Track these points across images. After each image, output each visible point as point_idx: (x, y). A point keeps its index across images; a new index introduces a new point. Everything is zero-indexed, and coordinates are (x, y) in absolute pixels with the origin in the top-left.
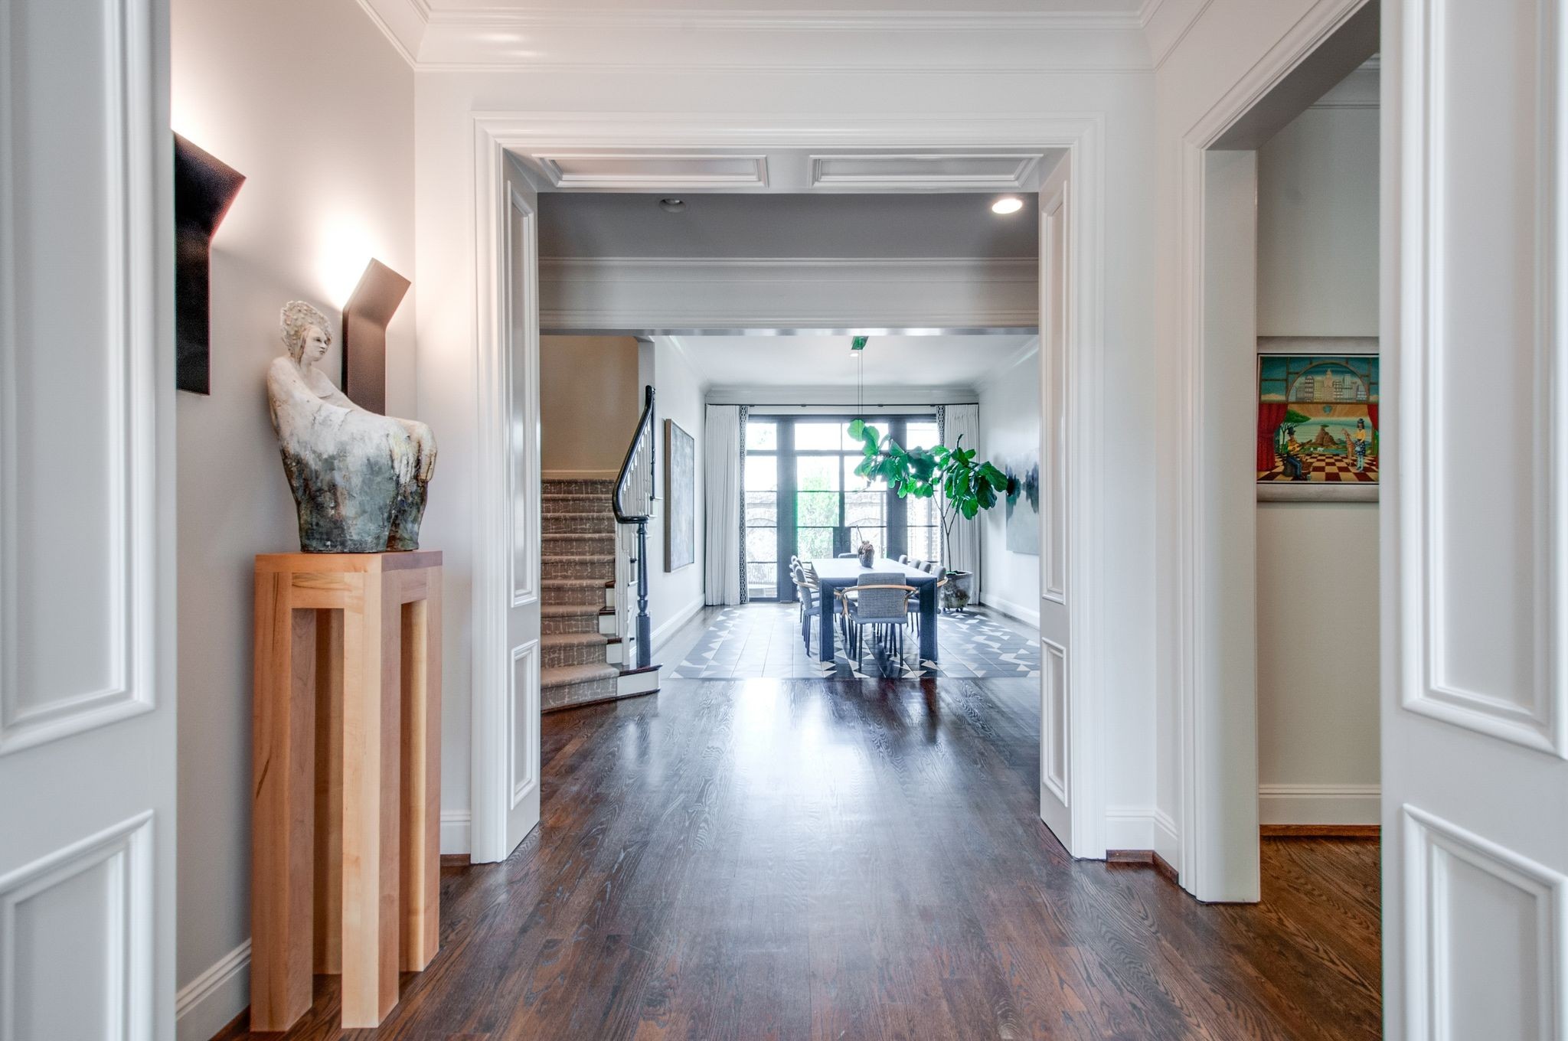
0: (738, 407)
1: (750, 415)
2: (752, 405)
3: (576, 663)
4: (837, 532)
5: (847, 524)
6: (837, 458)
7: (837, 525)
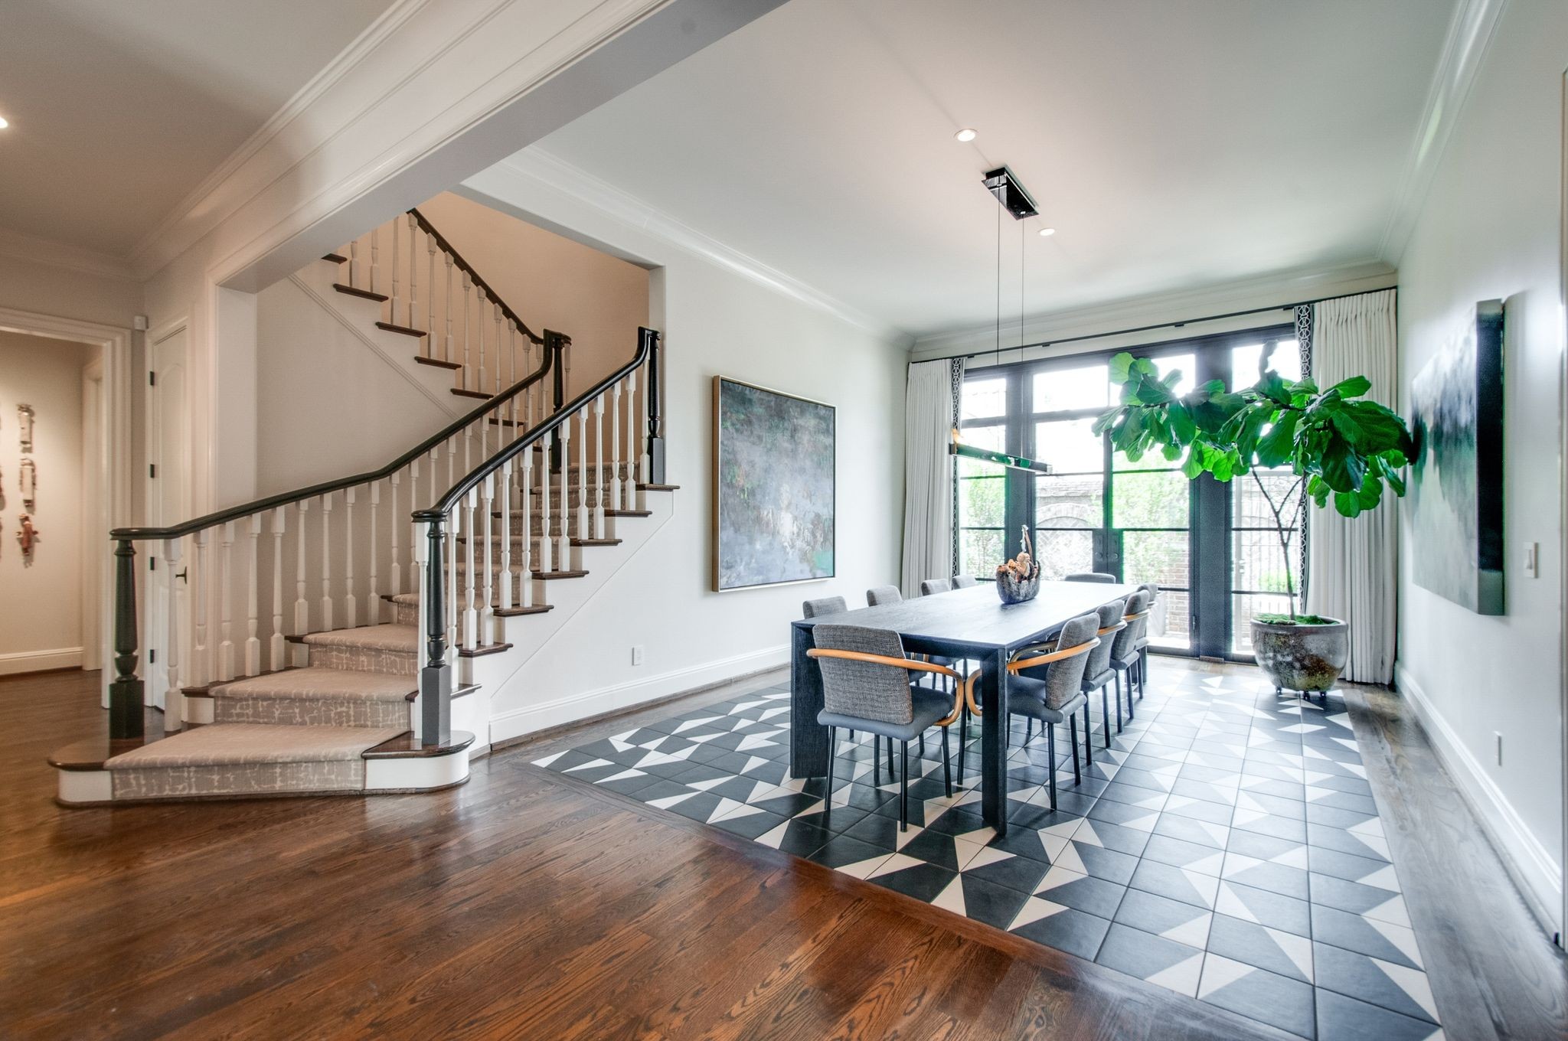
0: (949, 361)
1: (967, 371)
2: (971, 356)
3: (369, 723)
5: (1117, 524)
7: (1100, 525)
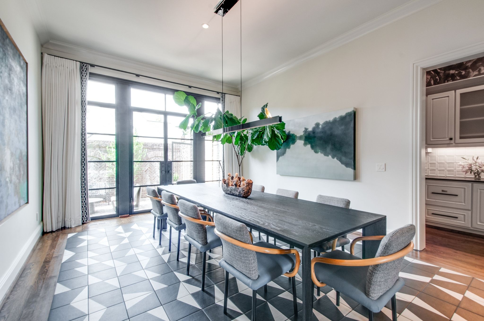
0: (79, 63)
1: (91, 74)
2: (93, 66)
4: (163, 165)
5: (170, 158)
6: (162, 116)
